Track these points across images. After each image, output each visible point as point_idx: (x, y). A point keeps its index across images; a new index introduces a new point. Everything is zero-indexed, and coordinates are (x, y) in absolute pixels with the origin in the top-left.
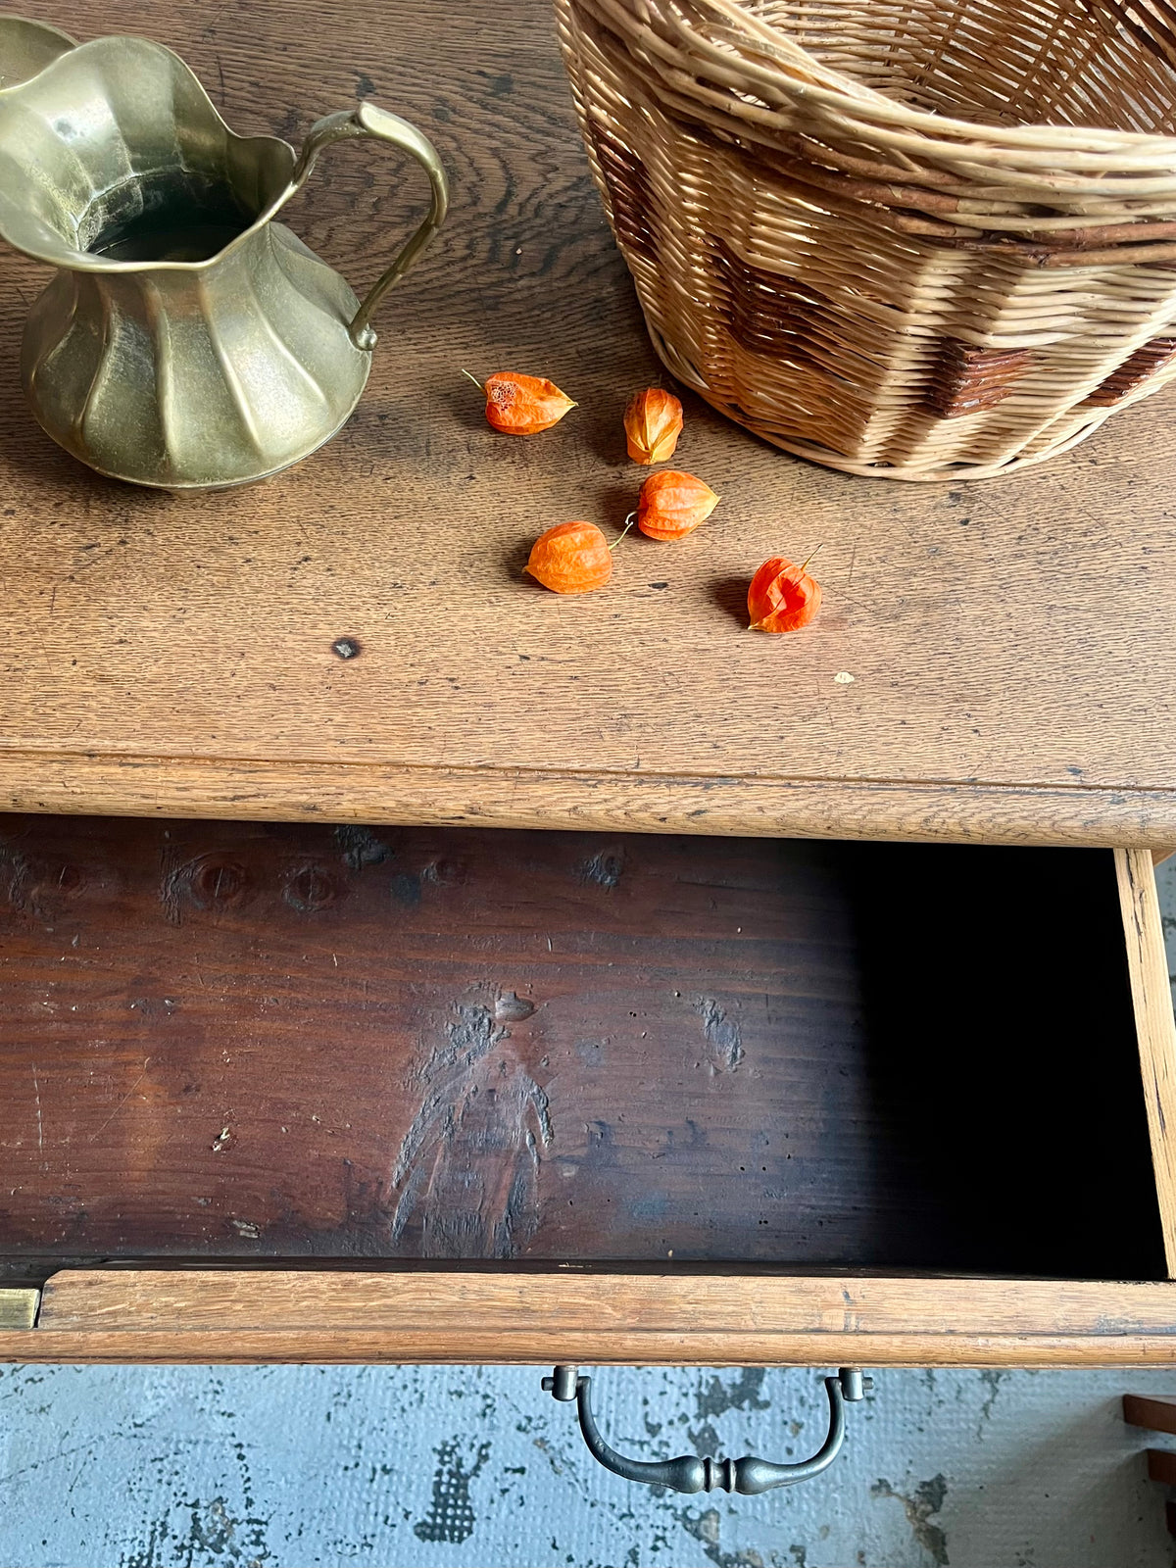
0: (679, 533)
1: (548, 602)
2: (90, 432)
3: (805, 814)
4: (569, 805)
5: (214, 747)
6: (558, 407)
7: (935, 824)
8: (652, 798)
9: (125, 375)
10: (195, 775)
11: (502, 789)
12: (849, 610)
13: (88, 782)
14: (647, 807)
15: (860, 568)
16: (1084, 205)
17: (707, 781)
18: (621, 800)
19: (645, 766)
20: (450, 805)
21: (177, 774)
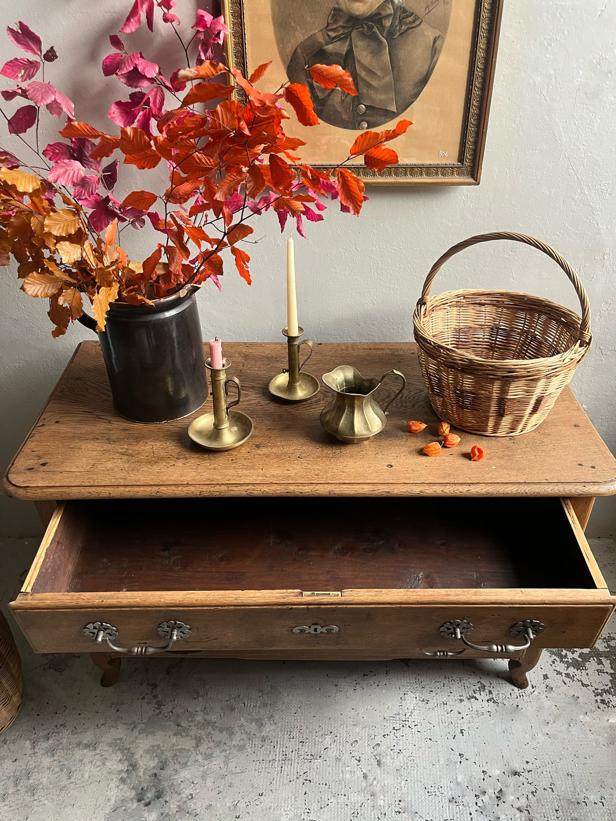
0: (453, 445)
1: (428, 457)
2: (339, 429)
3: (491, 490)
4: (441, 490)
5: (369, 481)
6: (424, 426)
7: (519, 491)
8: (458, 488)
9: (347, 418)
10: (365, 486)
11: (427, 487)
12: (492, 457)
13: (344, 488)
14: (457, 490)
15: (492, 451)
16: (518, 370)
17: (470, 484)
18: (452, 488)
19: (456, 482)
20: (417, 490)
21: (362, 486)
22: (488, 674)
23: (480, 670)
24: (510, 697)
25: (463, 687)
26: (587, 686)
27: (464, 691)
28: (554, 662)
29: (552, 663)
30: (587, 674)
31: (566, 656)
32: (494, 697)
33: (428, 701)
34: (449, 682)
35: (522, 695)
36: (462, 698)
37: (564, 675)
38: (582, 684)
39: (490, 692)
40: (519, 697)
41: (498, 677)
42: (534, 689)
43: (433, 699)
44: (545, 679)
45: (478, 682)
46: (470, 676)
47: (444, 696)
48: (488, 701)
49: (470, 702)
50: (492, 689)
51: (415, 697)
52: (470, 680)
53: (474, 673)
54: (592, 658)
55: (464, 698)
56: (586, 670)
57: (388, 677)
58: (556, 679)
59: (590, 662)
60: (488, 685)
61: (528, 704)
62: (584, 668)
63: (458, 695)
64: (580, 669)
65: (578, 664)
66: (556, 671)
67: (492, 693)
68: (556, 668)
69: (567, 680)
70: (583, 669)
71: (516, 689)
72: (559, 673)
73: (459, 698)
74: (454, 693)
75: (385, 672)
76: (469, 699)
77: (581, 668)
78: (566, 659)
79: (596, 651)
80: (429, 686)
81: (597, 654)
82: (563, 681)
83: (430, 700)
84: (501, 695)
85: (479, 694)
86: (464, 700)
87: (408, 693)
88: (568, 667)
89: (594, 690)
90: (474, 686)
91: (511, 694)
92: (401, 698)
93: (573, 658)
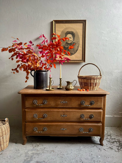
9: (69, 86)
23: (95, 143)
24: (100, 147)
25: (91, 146)
29: (108, 143)
30: (115, 144)
32: (97, 147)
92: (80, 147)
93: (112, 142)
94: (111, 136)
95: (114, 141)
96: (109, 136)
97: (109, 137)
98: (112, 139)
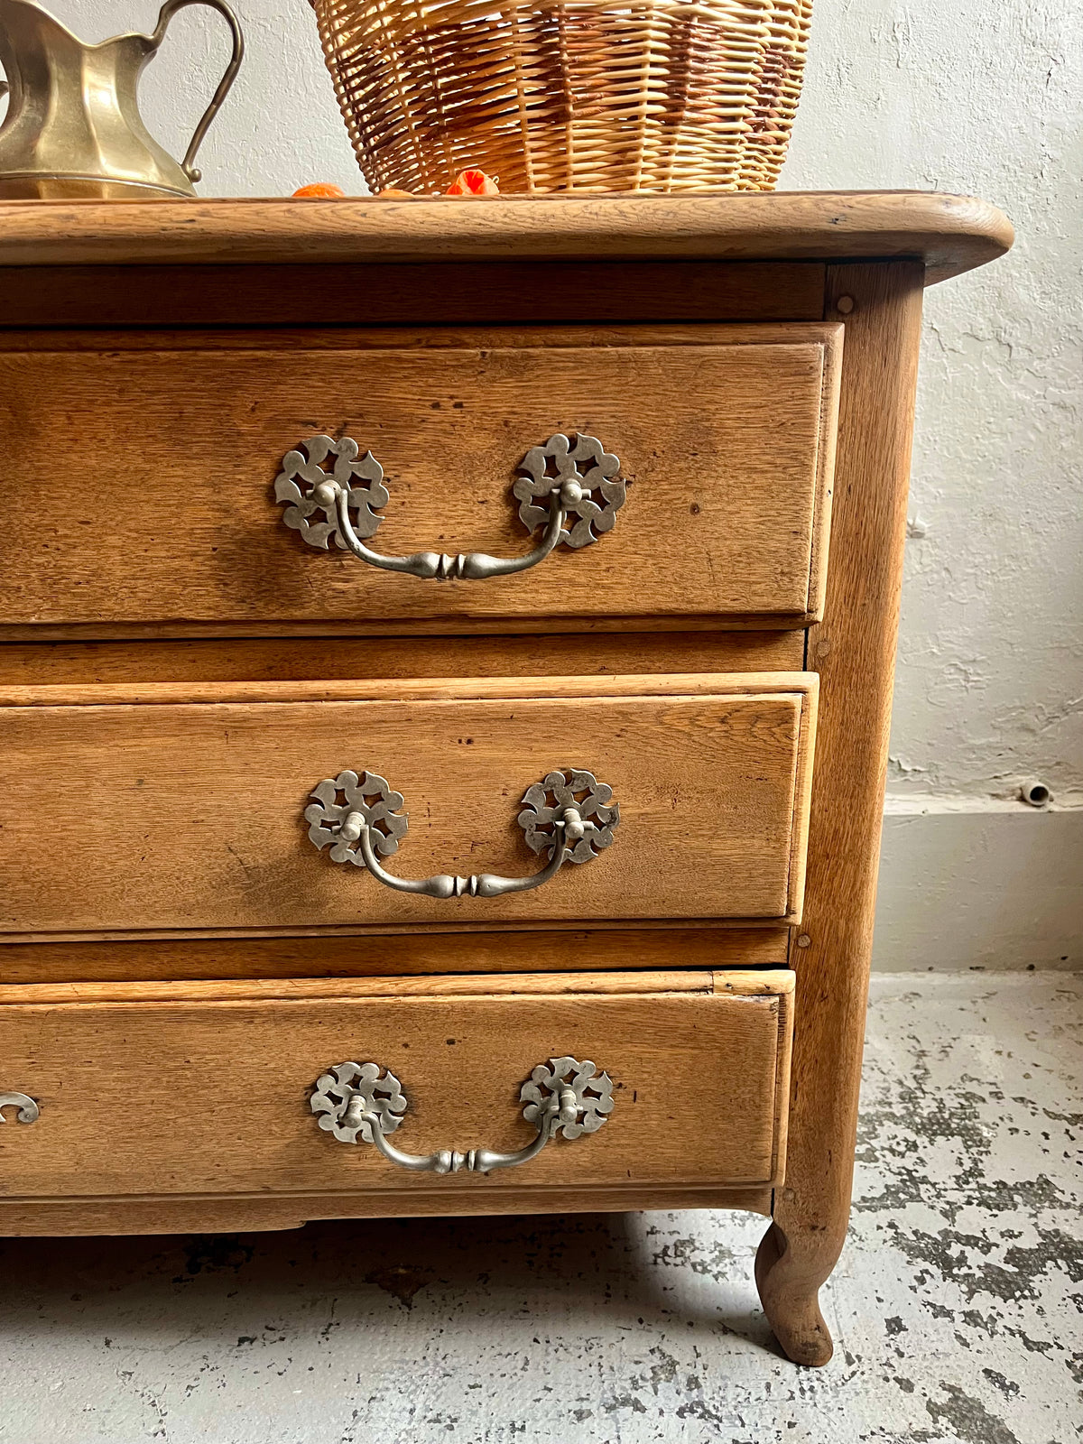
22: (691, 1324)
23: (664, 1311)
24: (764, 1395)
25: (594, 1371)
26: (1041, 1347)
27: (597, 1383)
28: (922, 1281)
29: (915, 1283)
30: (1040, 1311)
31: (962, 1260)
32: (706, 1398)
33: (455, 1420)
34: (548, 1354)
35: (812, 1389)
36: (585, 1406)
37: (959, 1318)
38: (1026, 1342)
39: (693, 1382)
40: (797, 1394)
41: (726, 1331)
42: (854, 1367)
43: (474, 1413)
44: (892, 1331)
45: (652, 1351)
46: (624, 1333)
47: (517, 1402)
48: (681, 1413)
49: (614, 1417)
50: (699, 1372)
51: (409, 1406)
52: (624, 1345)
53: (641, 1321)
54: (1050, 1264)
55: (593, 1407)
56: (1034, 1297)
57: (326, 1345)
58: (930, 1330)
59: (1045, 1273)
60: (690, 1358)
61: (831, 1415)
62: (1026, 1293)
63: (574, 1396)
64: (1013, 1296)
65: (1008, 1283)
66: (929, 1304)
67: (698, 1386)
68: (930, 1298)
69: (969, 1332)
70: (1026, 1297)
71: (788, 1369)
72: (941, 1312)
73: (575, 1406)
74: (559, 1391)
75: (322, 1329)
76: (610, 1408)
77: (1018, 1294)
78: (964, 1270)
79: (1060, 1242)
80: (471, 1370)
81: (1066, 1250)
82: (958, 1337)
83: (464, 1415)
84: (730, 1394)
85: (651, 1390)
86: (590, 1414)
87: (387, 1395)
88: (971, 1293)
89: (1070, 1358)
90: (637, 1363)
91: (768, 1386)
92: (355, 1414)
93: (987, 1266)
94: (972, 1138)
95: (1029, 1241)
96: (936, 1127)
97: (942, 1158)
98: (1001, 1197)
